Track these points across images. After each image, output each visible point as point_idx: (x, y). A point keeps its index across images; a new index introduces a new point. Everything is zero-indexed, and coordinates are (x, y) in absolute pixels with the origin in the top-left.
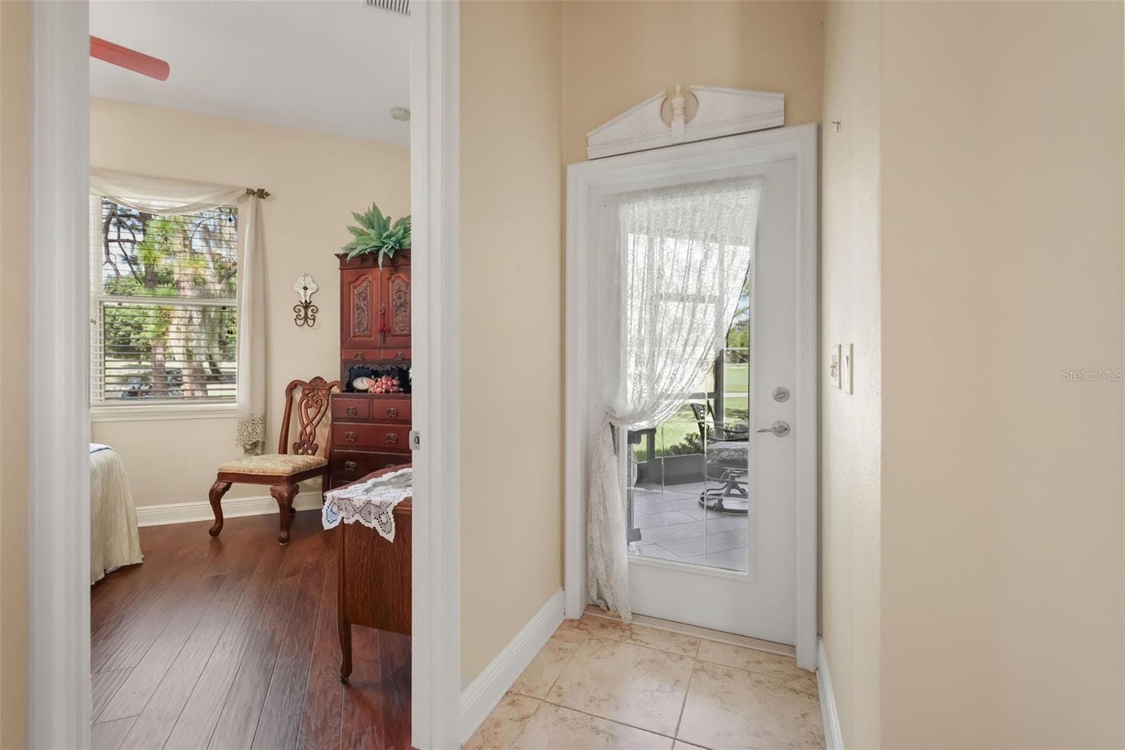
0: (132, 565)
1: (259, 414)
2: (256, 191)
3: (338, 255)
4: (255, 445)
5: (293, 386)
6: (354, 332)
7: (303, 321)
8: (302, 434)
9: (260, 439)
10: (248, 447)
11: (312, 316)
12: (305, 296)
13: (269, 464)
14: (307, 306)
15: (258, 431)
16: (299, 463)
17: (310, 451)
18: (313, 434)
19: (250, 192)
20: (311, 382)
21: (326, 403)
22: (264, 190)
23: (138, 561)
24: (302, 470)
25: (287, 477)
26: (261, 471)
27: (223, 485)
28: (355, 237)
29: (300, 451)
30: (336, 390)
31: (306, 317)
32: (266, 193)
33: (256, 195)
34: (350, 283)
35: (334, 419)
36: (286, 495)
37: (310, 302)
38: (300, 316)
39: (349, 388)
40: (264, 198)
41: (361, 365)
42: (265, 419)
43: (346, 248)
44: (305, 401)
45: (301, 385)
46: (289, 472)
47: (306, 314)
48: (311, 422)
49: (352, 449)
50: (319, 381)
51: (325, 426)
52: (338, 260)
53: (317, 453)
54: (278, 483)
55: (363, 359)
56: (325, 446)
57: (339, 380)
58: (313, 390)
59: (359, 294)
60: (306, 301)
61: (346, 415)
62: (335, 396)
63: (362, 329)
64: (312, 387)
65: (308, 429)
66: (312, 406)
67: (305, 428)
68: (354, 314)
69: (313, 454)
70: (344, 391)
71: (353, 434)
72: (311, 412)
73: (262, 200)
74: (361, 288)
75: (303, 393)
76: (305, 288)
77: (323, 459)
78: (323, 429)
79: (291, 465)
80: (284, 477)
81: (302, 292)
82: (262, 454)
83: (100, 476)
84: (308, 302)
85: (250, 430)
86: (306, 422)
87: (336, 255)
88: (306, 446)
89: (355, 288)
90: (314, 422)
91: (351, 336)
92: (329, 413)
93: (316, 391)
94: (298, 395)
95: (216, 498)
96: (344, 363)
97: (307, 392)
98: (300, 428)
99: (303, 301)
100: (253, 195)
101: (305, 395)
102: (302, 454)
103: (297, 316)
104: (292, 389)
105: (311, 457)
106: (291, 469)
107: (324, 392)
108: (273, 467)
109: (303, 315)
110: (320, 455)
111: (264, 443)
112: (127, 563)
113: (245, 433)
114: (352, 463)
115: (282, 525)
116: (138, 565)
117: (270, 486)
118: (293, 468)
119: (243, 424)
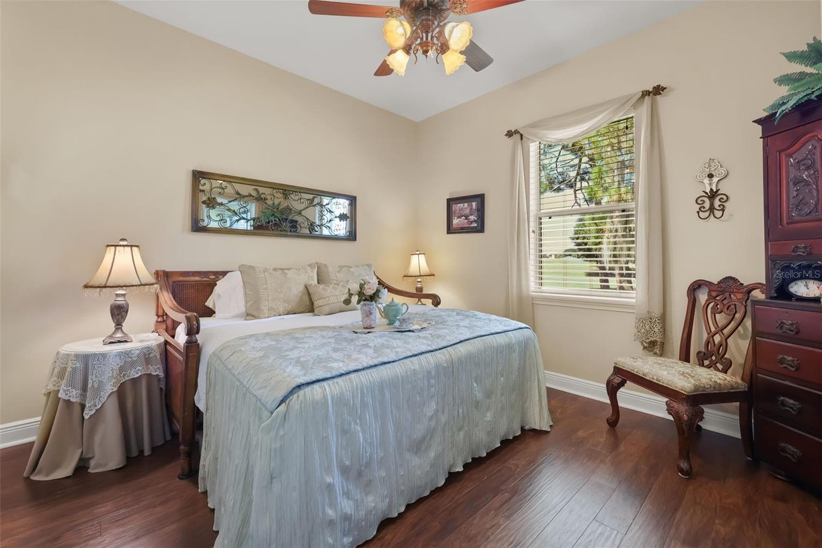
0: (541, 430)
1: (657, 311)
2: (651, 90)
3: (758, 122)
4: (653, 344)
5: (696, 287)
6: (790, 217)
7: (707, 213)
8: (708, 343)
9: (657, 339)
10: (646, 345)
11: (719, 206)
12: (710, 184)
13: (665, 373)
14: (713, 195)
15: (656, 330)
16: (704, 381)
17: (720, 366)
18: (724, 345)
19: (646, 94)
20: (719, 282)
21: (743, 309)
22: (660, 86)
23: (546, 428)
24: (708, 391)
25: (687, 396)
26: (655, 378)
27: (617, 380)
28: (787, 88)
29: (706, 362)
30: (758, 294)
31: (712, 209)
32: (662, 87)
33: (651, 94)
34: (780, 152)
35: (756, 333)
36: (685, 417)
37: (718, 191)
38: (704, 207)
39: (782, 293)
40: (660, 94)
41: (804, 263)
42: (663, 318)
43: (773, 107)
44: (711, 305)
45: (706, 285)
46: (688, 390)
47: (712, 205)
48: (722, 330)
49: (791, 382)
50: (731, 282)
51: (743, 337)
52: (760, 127)
53: (730, 371)
54: (676, 399)
55: (809, 254)
56: (742, 361)
57: (764, 282)
58: (723, 292)
59: (798, 162)
60: (711, 189)
61: (779, 331)
62: (756, 302)
63: (807, 210)
64: (722, 289)
65: (717, 339)
66: (722, 312)
67: (713, 336)
68: (789, 194)
69: (725, 371)
70: (771, 298)
71: (793, 361)
72: (721, 318)
73: (658, 97)
74: (800, 155)
75: (709, 295)
76: (711, 176)
77: (740, 381)
78: (740, 341)
79: (693, 381)
80: (684, 394)
81: (706, 181)
82: (661, 355)
83: (517, 351)
84: (715, 190)
85: (647, 328)
86: (713, 329)
87: (753, 122)
88: (714, 358)
89: (790, 156)
90: (726, 331)
91: (785, 220)
92: (748, 323)
93: (727, 295)
94: (703, 297)
95: (613, 390)
96: (771, 260)
97: (714, 294)
98: (705, 336)
99: (708, 191)
100: (649, 95)
101: (711, 298)
102: (709, 367)
103: (700, 209)
104: (694, 290)
105: (721, 375)
106: (693, 387)
107: (739, 296)
108: (670, 377)
109: (707, 205)
110: (733, 375)
111: (663, 344)
112: (537, 428)
113: (643, 331)
114: (791, 401)
115: (681, 452)
116: (546, 432)
117: (666, 400)
118: (696, 386)
119: (641, 321)
